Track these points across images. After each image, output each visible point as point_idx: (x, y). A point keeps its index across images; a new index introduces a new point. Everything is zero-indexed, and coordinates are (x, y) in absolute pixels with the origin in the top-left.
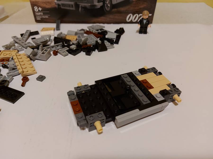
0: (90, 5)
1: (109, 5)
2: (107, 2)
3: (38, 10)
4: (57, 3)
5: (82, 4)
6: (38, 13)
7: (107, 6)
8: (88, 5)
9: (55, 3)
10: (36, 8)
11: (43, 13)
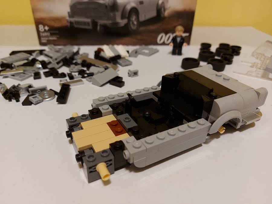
0: (112, 23)
1: (135, 23)
2: (132, 18)
3: (43, 30)
4: (69, 21)
5: (101, 22)
6: (45, 33)
7: (133, 23)
8: (108, 22)
9: (67, 20)
10: (41, 28)
11: (50, 33)
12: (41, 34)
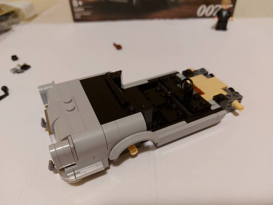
3: (77, 6)
6: (79, 9)
11: (84, 8)
12: (76, 10)
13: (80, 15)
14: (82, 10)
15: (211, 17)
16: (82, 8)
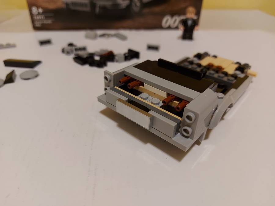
0: (112, 5)
4: (65, 3)
5: (100, 3)
7: (136, 5)
11: (45, 16)
12: (35, 18)
13: (41, 23)
14: (42, 17)
15: (177, 28)
16: (42, 16)
